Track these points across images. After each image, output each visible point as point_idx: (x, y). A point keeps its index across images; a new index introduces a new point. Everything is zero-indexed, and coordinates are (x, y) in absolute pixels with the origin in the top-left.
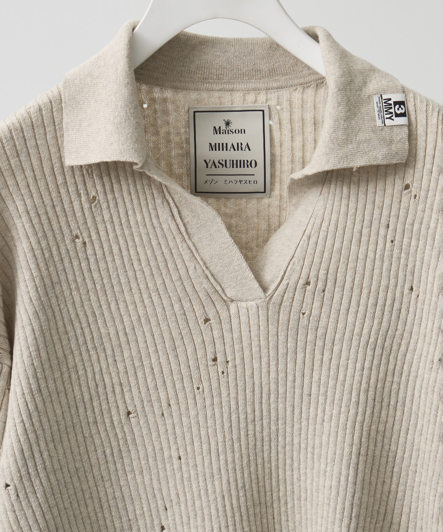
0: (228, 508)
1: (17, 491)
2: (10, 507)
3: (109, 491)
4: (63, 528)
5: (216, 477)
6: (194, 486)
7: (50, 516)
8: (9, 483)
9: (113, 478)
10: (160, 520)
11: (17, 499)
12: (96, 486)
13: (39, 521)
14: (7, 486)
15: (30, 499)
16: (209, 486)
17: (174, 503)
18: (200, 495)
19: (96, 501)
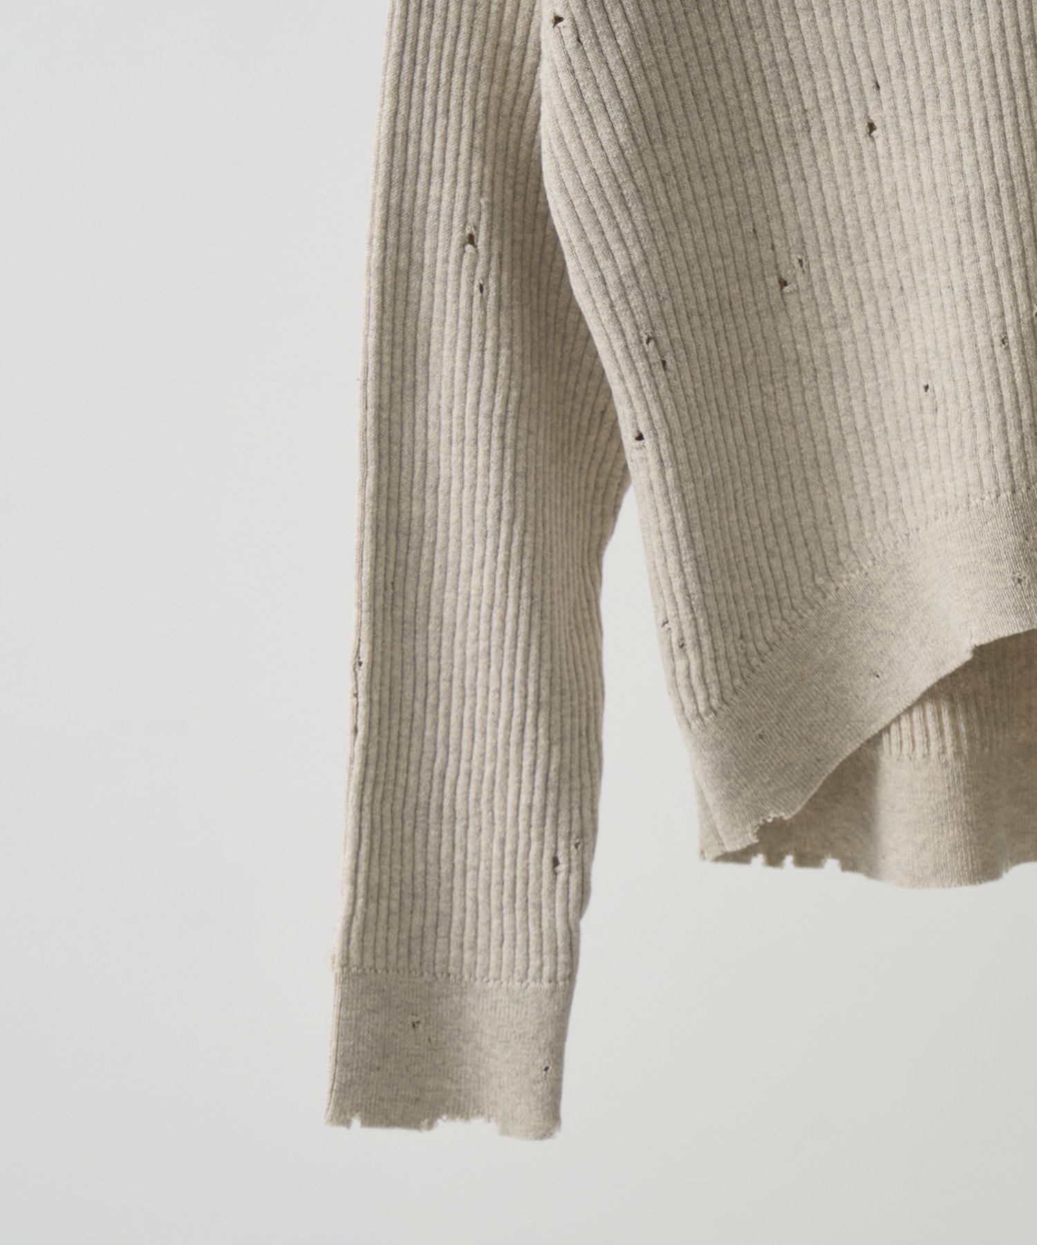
0: (1001, 79)
1: (577, 30)
2: (564, 63)
3: (763, 48)
4: (672, 114)
5: (977, 15)
6: (933, 35)
7: (645, 85)
8: (560, 13)
9: (771, 22)
10: (867, 109)
11: (578, 47)
12: (737, 36)
13: (622, 93)
14: (558, 20)
15: (604, 48)
16: (963, 36)
17: (893, 73)
18: (944, 53)
19: (737, 67)
